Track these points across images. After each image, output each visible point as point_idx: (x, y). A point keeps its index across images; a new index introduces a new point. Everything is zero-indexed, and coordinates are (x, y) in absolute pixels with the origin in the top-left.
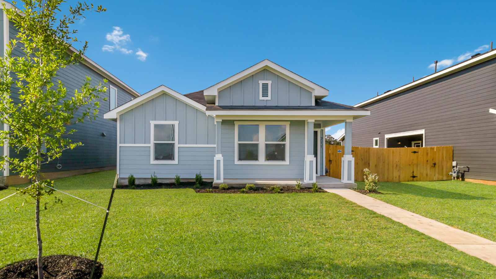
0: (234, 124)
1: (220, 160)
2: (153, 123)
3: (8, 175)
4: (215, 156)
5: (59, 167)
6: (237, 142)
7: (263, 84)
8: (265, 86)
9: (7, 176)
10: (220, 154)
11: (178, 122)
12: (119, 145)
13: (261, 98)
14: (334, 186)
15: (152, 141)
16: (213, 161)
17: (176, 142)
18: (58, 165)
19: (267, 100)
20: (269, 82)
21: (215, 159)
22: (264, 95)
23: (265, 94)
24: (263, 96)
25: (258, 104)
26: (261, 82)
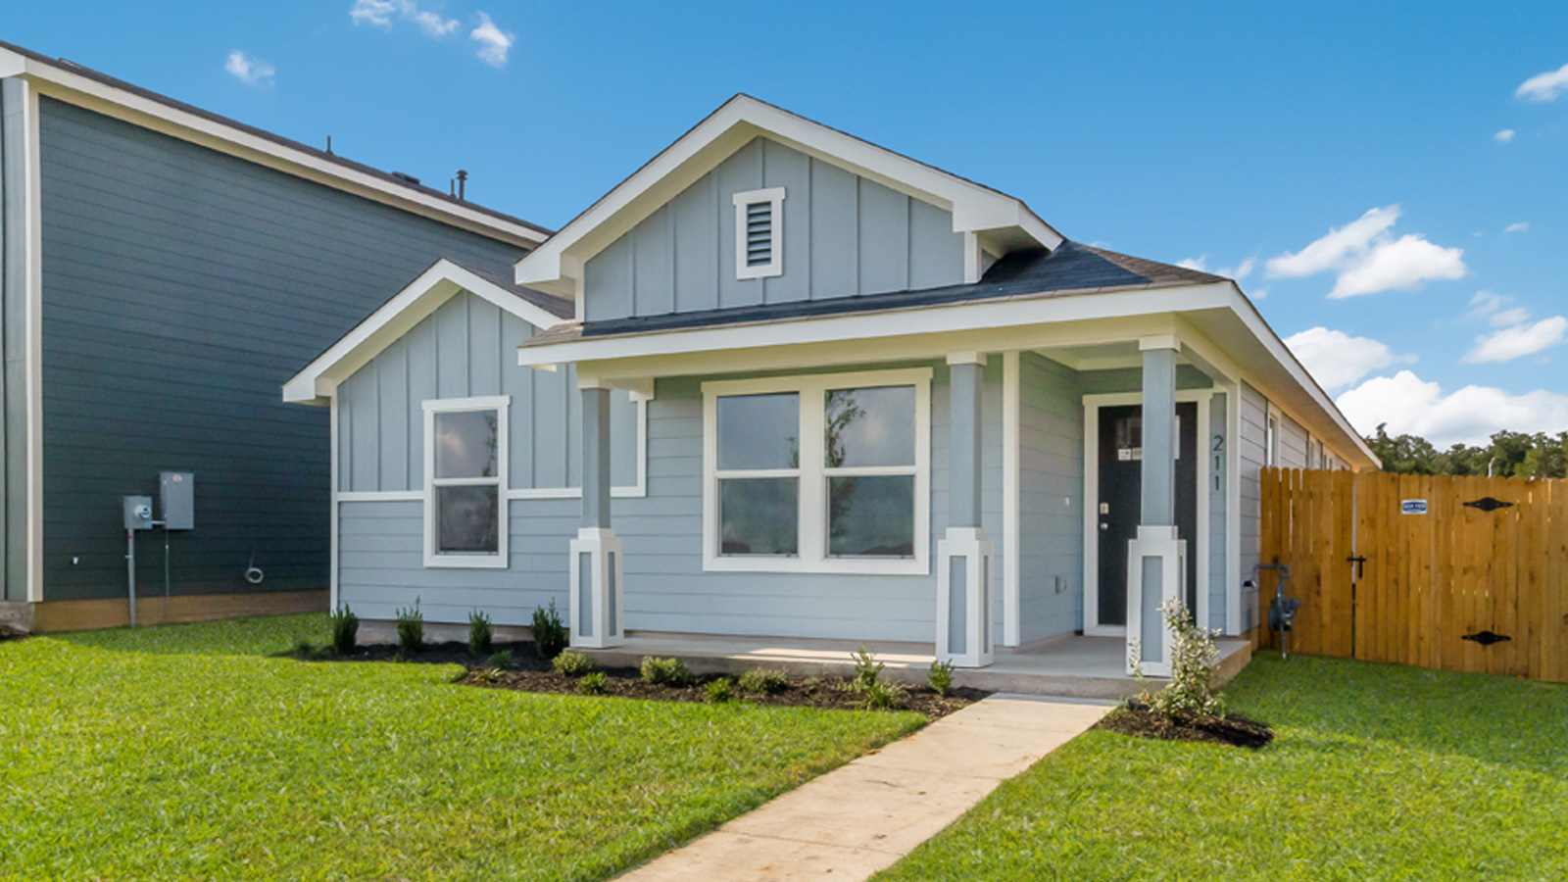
0: (701, 397)
1: (590, 553)
2: (430, 407)
3: (40, 599)
4: (575, 536)
5: (255, 575)
6: (711, 472)
7: (750, 206)
8: (758, 214)
9: (37, 603)
10: (592, 525)
11: (505, 400)
12: (336, 496)
13: (743, 271)
14: (1063, 688)
15: (430, 480)
16: (568, 554)
17: (501, 479)
18: (251, 570)
19: (765, 279)
20: (775, 195)
21: (572, 550)
22: (753, 258)
23: (758, 254)
24: (751, 262)
25: (729, 302)
26: (741, 200)
